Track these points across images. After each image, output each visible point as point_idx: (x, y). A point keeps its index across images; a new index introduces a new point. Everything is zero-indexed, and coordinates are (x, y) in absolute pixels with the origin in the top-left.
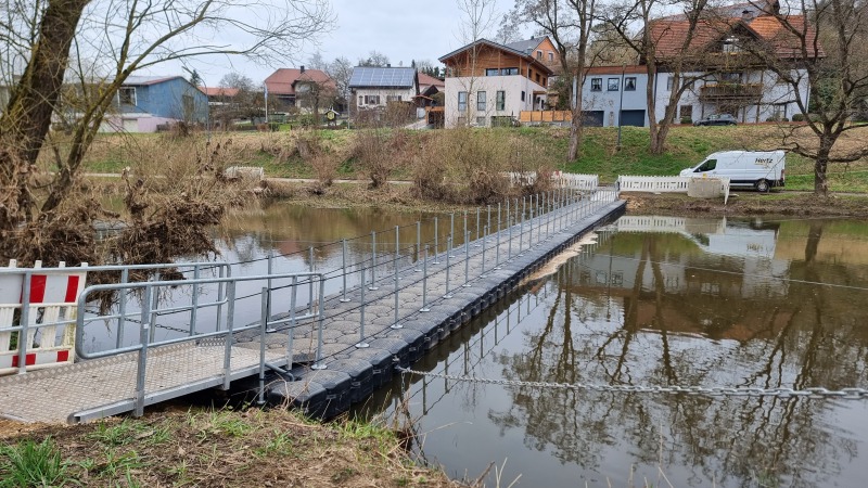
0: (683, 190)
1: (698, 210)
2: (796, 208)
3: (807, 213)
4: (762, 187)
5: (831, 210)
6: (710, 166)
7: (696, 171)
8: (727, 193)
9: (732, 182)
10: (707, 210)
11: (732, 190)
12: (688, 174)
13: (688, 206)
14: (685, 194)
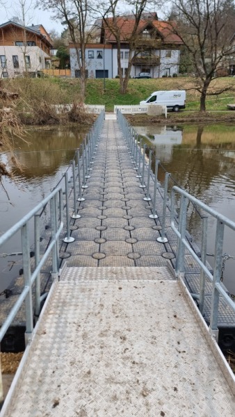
0: (145, 112)
1: (155, 122)
2: (195, 119)
3: (200, 121)
4: (177, 109)
5: (209, 119)
6: (154, 99)
7: (148, 102)
8: (166, 113)
9: (168, 107)
10: (159, 122)
11: (168, 111)
12: (144, 104)
13: (150, 120)
14: (146, 114)
